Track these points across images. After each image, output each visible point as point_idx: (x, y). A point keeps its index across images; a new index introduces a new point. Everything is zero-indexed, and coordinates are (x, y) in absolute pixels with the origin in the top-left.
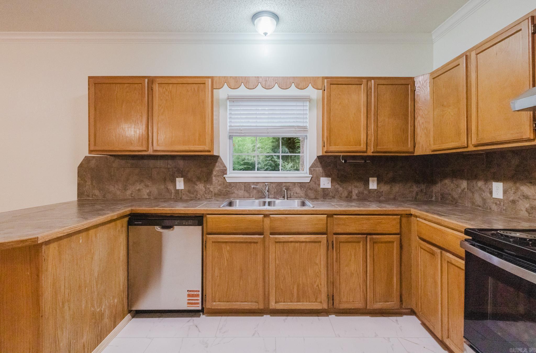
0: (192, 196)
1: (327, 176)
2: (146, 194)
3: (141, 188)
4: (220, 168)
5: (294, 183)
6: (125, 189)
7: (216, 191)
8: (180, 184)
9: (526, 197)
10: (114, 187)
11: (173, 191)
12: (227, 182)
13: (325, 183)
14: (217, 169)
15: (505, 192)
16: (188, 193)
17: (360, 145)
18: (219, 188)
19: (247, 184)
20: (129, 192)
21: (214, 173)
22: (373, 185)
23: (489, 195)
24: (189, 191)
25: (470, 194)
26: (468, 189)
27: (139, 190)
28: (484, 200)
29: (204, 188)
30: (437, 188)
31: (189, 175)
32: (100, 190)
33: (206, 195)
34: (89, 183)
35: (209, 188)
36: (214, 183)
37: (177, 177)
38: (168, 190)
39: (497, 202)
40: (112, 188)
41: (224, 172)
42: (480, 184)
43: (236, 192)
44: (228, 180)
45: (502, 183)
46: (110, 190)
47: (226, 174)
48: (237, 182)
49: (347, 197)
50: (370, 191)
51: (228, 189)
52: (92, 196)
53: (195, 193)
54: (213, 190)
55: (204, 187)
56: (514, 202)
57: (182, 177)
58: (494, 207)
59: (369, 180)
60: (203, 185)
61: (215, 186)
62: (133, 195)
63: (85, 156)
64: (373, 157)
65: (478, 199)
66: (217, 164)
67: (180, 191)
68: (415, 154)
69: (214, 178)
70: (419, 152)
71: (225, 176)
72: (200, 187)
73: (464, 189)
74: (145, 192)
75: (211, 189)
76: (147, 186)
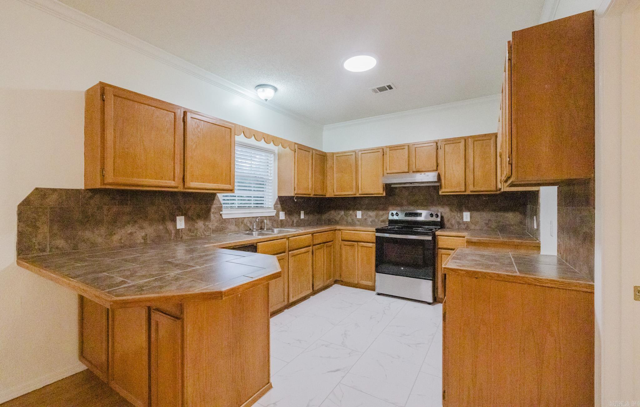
0: (193, 234)
1: (283, 210)
2: (140, 238)
3: (134, 230)
4: (217, 205)
5: (266, 217)
6: (111, 234)
7: (214, 228)
8: (181, 223)
9: (370, 216)
10: (93, 232)
11: (173, 232)
12: (223, 218)
13: (282, 216)
14: (214, 206)
15: (362, 215)
16: (188, 232)
17: (309, 190)
18: (216, 224)
19: (237, 219)
20: (116, 238)
21: (212, 210)
22: (302, 216)
23: (355, 217)
24: (190, 230)
25: (345, 218)
26: (344, 215)
27: (131, 234)
28: (352, 220)
29: (203, 227)
30: (325, 217)
31: (190, 213)
32: (66, 239)
33: (205, 233)
34: (45, 229)
35: (208, 225)
36: (212, 219)
37: (178, 216)
38: (167, 231)
39: (359, 220)
40: (88, 234)
41: (220, 209)
42: (351, 212)
43: (229, 227)
44: (224, 217)
45: (361, 211)
46: (86, 237)
47: (222, 211)
48: (231, 218)
49: (292, 225)
50: (301, 220)
51: (223, 225)
52: (51, 248)
53: (195, 231)
54: (211, 227)
55: (203, 224)
56: (366, 219)
57: (182, 215)
58: (357, 223)
59: (300, 214)
60: (202, 222)
61: (213, 222)
62: (123, 241)
63: (34, 188)
64: (314, 198)
65: (349, 220)
66: (215, 202)
67: (180, 230)
68: (327, 197)
69: (212, 215)
70: (328, 196)
71: (221, 213)
72: (200, 224)
73: (342, 215)
74: (139, 235)
75: (210, 226)
76: (142, 228)
